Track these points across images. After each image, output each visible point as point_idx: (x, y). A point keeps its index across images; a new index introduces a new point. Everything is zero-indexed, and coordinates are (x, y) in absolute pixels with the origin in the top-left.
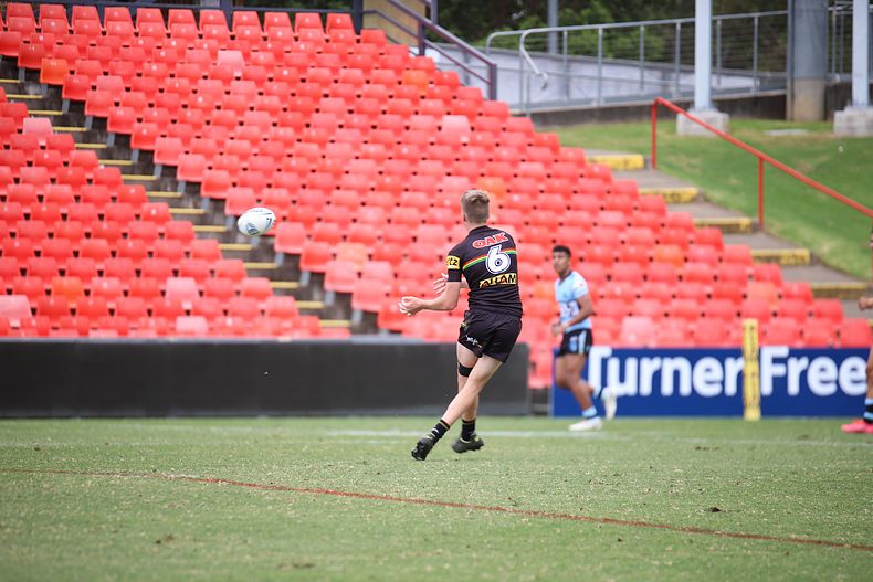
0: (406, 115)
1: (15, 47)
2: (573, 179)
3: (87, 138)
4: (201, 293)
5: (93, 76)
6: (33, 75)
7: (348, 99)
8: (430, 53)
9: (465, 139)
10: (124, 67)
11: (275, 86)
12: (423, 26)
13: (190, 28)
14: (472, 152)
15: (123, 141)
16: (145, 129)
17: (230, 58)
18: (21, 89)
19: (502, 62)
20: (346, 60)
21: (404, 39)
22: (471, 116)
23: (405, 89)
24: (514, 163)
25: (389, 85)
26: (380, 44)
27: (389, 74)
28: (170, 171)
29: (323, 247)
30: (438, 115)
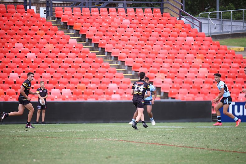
0: (176, 37)
1: (67, 20)
2: (224, 54)
3: (86, 45)
4: (118, 88)
5: (88, 27)
6: (71, 27)
7: (159, 33)
8: (182, 19)
9: (193, 43)
10: (96, 25)
11: (139, 29)
12: (180, 11)
13: (115, 13)
14: (194, 47)
15: (96, 45)
16: (102, 42)
17: (126, 21)
18: (68, 31)
19: (203, 21)
20: (159, 21)
21: (175, 15)
22: (194, 37)
23: (175, 29)
24: (207, 50)
25: (171, 28)
26: (168, 17)
27: (171, 25)
28: (109, 53)
29: (152, 75)
30: (185, 37)
